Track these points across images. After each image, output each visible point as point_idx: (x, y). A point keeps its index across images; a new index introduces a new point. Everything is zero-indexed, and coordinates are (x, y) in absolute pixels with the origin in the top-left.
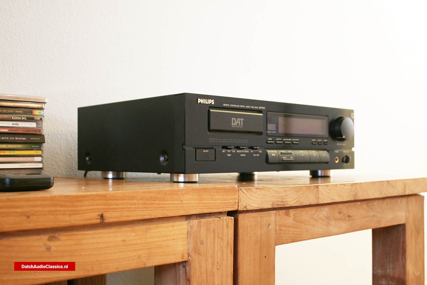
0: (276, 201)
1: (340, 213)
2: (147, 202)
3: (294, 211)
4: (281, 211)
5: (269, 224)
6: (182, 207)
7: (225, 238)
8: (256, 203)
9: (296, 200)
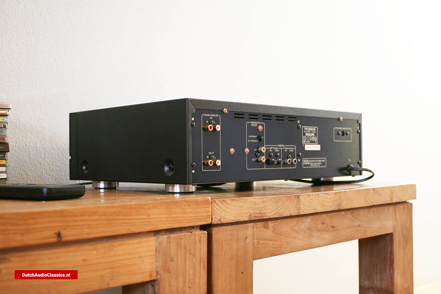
0: (253, 213)
1: (323, 223)
2: (110, 217)
3: (273, 223)
4: (259, 223)
5: (247, 238)
6: (148, 222)
7: (197, 254)
8: (232, 216)
9: (275, 211)
